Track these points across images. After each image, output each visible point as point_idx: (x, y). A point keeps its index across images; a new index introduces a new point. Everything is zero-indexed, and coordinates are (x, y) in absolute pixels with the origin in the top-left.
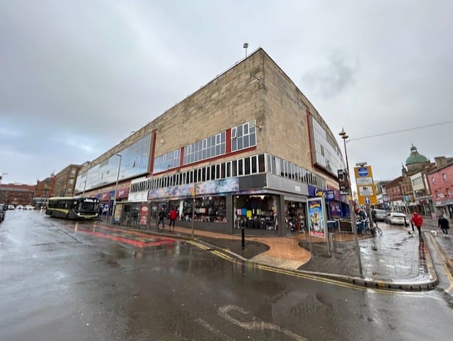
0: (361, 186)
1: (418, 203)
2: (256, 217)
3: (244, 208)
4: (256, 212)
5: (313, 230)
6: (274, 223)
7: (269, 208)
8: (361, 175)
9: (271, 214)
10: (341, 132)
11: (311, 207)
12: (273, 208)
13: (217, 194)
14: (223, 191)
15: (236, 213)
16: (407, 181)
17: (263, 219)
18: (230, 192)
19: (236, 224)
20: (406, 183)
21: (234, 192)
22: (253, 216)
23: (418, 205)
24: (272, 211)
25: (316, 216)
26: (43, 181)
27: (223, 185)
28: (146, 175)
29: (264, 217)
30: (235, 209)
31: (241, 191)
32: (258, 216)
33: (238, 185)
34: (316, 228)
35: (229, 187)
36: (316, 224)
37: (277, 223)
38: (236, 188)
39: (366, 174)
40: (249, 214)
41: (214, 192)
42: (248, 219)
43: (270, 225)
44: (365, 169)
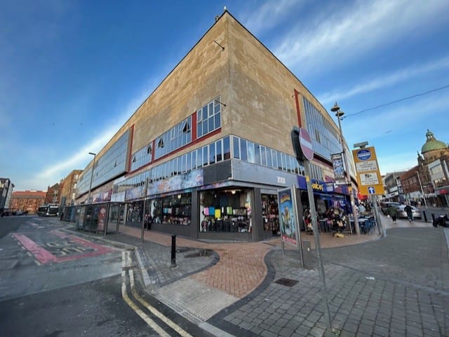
0: (362, 173)
1: (439, 194)
2: (226, 217)
3: (212, 206)
4: (225, 210)
5: (284, 234)
6: (249, 223)
7: (242, 205)
8: (361, 158)
9: (245, 212)
10: (333, 107)
11: (282, 201)
12: (246, 205)
13: (182, 190)
14: (188, 187)
15: (203, 212)
16: (425, 171)
17: (233, 219)
18: (196, 187)
19: (203, 226)
20: (423, 173)
21: (199, 187)
22: (222, 215)
23: (438, 196)
24: (245, 208)
25: (287, 215)
26: (53, 187)
27: (188, 180)
28: (124, 174)
29: (236, 216)
30: (201, 207)
31: (205, 185)
32: (229, 216)
33: (202, 179)
34: (288, 232)
35: (194, 181)
36: (288, 227)
37: (251, 225)
38: (201, 183)
39: (368, 157)
40: (218, 213)
41: (180, 188)
42: (216, 220)
43: (243, 226)
44: (367, 151)
